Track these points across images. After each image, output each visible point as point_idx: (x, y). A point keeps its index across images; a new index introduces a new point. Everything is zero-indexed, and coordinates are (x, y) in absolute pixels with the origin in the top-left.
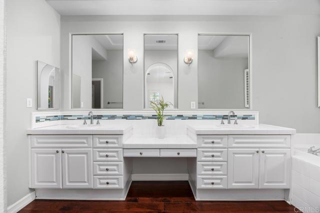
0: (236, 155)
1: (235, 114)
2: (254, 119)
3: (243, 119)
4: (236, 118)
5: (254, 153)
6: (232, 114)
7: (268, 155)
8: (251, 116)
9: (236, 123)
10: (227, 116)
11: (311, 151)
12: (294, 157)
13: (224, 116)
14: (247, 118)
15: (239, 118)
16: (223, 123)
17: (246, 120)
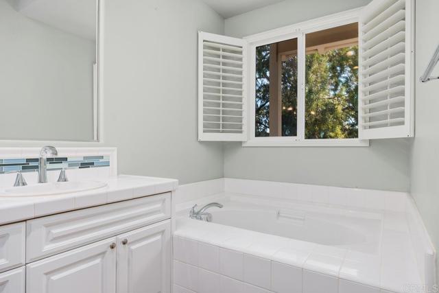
0: (55, 277)
1: (60, 155)
2: (107, 164)
3: (84, 165)
4: (64, 165)
5: (104, 253)
6: (49, 155)
7: (133, 247)
8: (102, 157)
9: (63, 178)
10: (36, 160)
11: (194, 213)
12: (176, 233)
13: (28, 160)
14: (92, 164)
15: (72, 165)
16: (20, 182)
17: (91, 169)
